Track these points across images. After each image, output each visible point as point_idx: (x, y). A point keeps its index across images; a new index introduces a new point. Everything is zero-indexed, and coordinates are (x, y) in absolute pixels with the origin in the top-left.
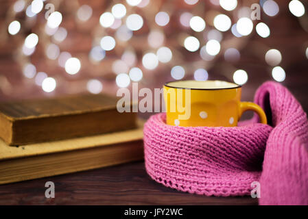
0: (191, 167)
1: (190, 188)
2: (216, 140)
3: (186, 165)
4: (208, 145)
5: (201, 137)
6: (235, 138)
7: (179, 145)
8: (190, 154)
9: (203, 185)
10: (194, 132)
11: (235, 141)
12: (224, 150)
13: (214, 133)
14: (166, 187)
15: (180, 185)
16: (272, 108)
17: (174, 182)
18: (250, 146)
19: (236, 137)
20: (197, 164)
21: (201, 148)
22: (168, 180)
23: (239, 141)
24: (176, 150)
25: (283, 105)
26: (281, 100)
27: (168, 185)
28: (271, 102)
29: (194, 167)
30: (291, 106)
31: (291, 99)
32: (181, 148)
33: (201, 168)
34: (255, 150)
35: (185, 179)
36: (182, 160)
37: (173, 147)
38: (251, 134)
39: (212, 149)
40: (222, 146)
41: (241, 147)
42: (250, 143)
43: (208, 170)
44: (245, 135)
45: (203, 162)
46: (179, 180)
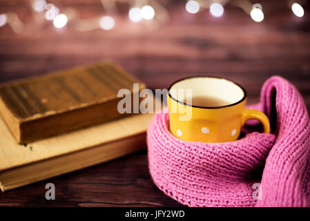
0: (190, 183)
1: (189, 203)
2: (216, 159)
3: (186, 181)
4: (208, 164)
5: (201, 155)
6: (235, 156)
7: (180, 162)
8: (190, 171)
9: (202, 201)
10: (195, 150)
11: (235, 159)
12: (224, 167)
13: (214, 151)
14: (167, 196)
15: (180, 198)
16: (278, 110)
17: (175, 194)
18: (249, 161)
19: (236, 154)
20: (196, 180)
21: (201, 166)
22: (169, 191)
23: (239, 158)
24: (177, 165)
25: (288, 112)
26: (286, 105)
27: (169, 194)
28: (277, 103)
29: (194, 183)
30: (296, 114)
31: (297, 104)
32: (182, 164)
33: (200, 185)
34: (256, 163)
35: (185, 194)
36: (183, 176)
37: (174, 162)
38: (252, 150)
39: (212, 167)
40: (222, 164)
41: (241, 163)
42: (250, 159)
43: (207, 186)
44: (246, 152)
45: (202, 178)
46: (179, 193)
